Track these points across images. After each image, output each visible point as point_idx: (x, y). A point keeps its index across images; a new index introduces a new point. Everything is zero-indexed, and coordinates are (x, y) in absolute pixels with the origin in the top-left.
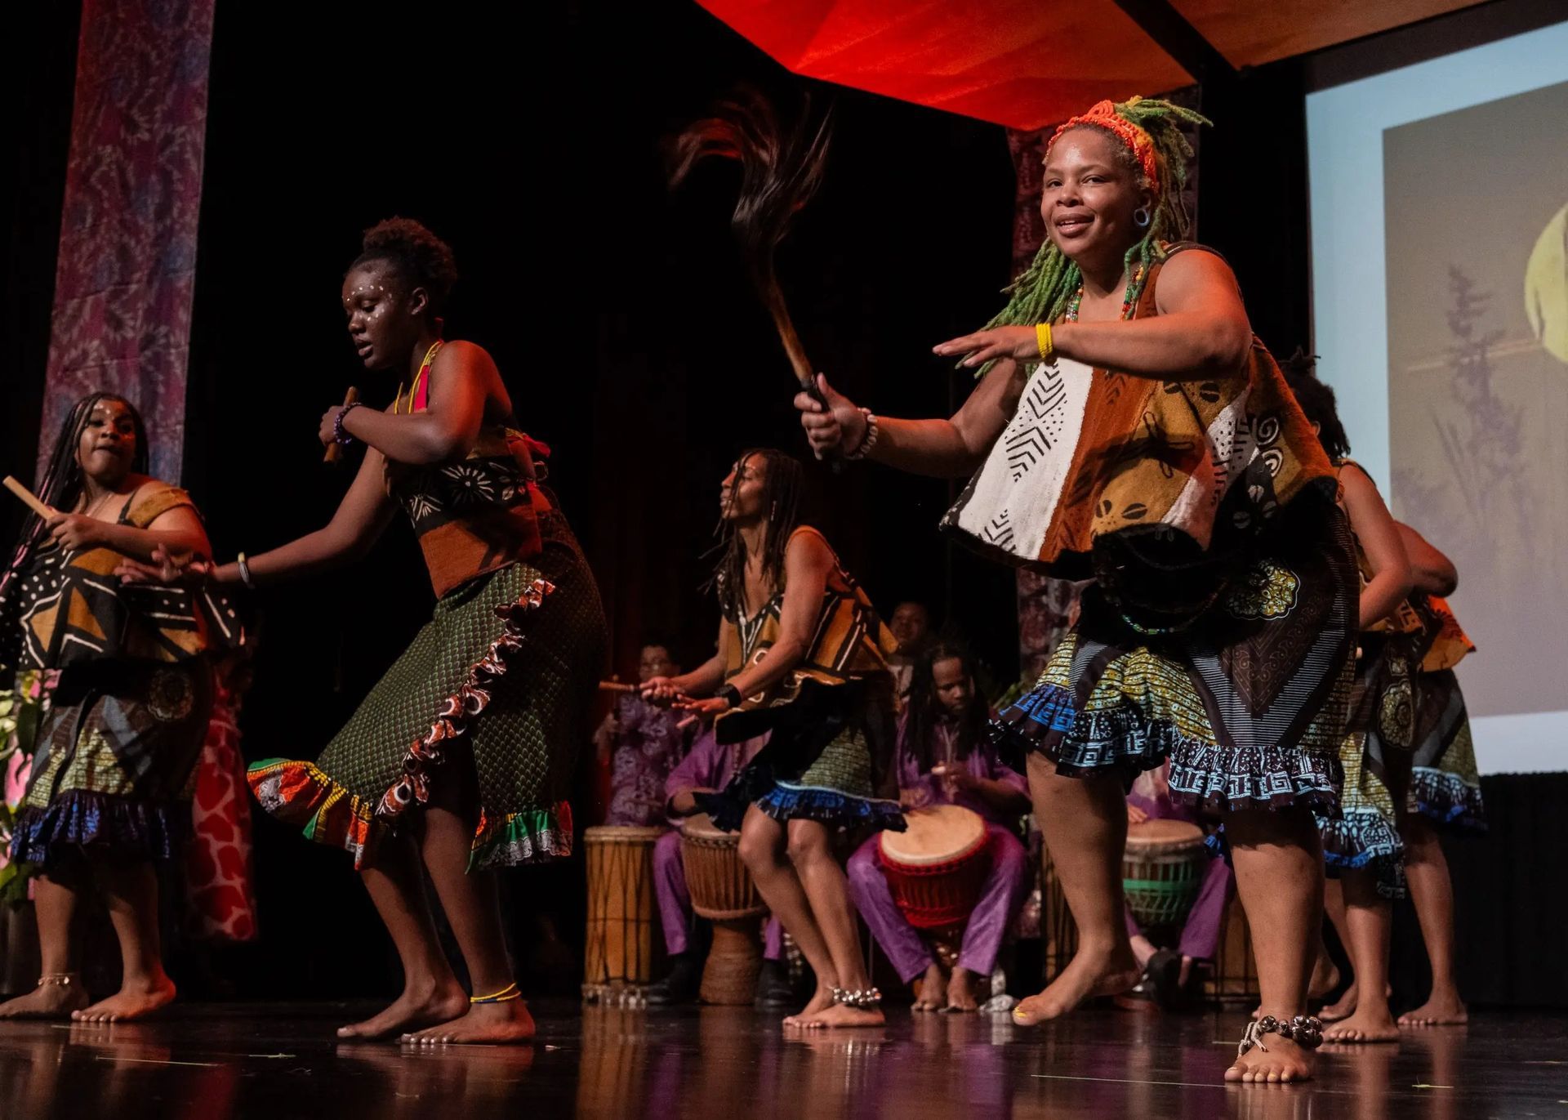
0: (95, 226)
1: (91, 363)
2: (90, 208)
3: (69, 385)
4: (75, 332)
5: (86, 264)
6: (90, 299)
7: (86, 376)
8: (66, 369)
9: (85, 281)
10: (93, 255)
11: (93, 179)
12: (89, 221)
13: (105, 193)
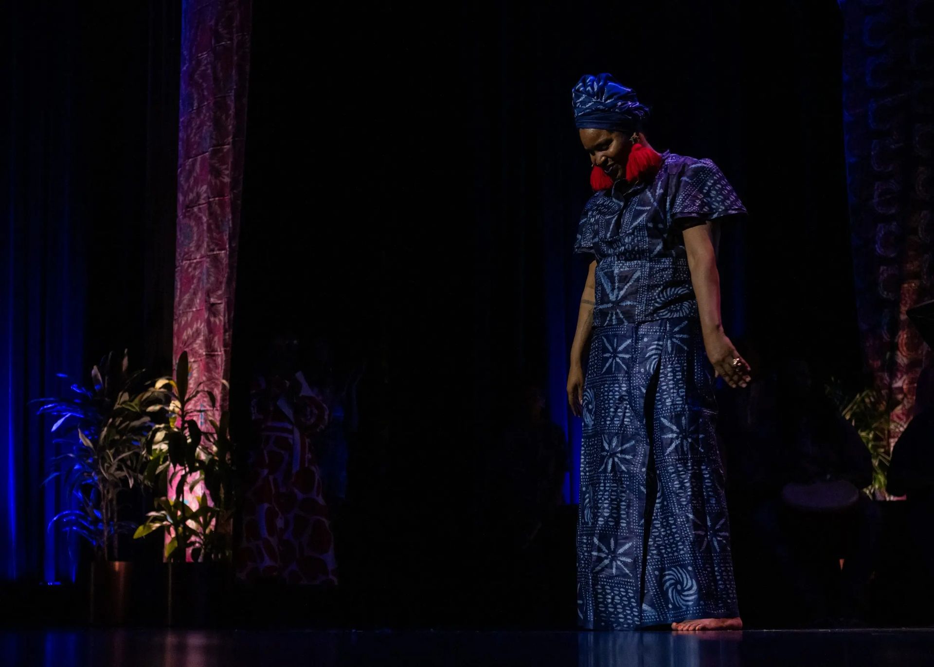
0: (199, 109)
1: (202, 201)
2: (196, 96)
3: (189, 217)
4: (192, 181)
5: (195, 135)
6: (199, 158)
7: (200, 209)
8: (188, 207)
9: (195, 146)
10: (200, 127)
11: (196, 76)
12: (196, 104)
13: (205, 85)
